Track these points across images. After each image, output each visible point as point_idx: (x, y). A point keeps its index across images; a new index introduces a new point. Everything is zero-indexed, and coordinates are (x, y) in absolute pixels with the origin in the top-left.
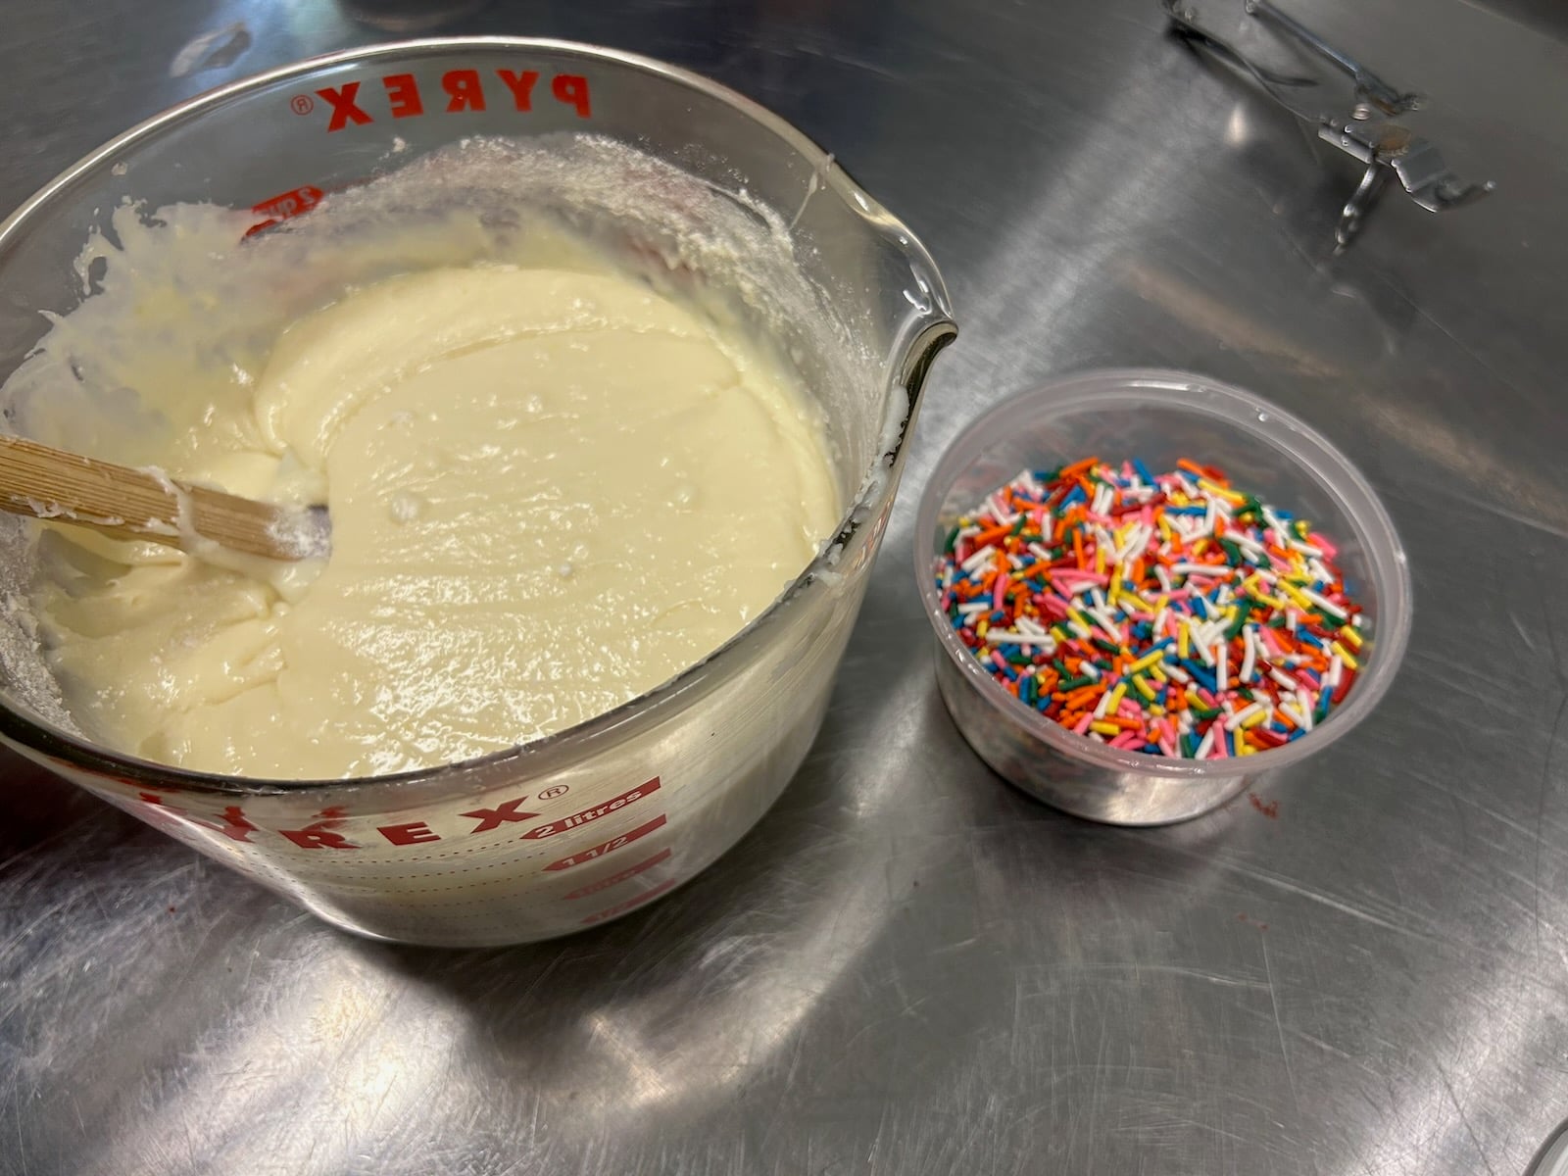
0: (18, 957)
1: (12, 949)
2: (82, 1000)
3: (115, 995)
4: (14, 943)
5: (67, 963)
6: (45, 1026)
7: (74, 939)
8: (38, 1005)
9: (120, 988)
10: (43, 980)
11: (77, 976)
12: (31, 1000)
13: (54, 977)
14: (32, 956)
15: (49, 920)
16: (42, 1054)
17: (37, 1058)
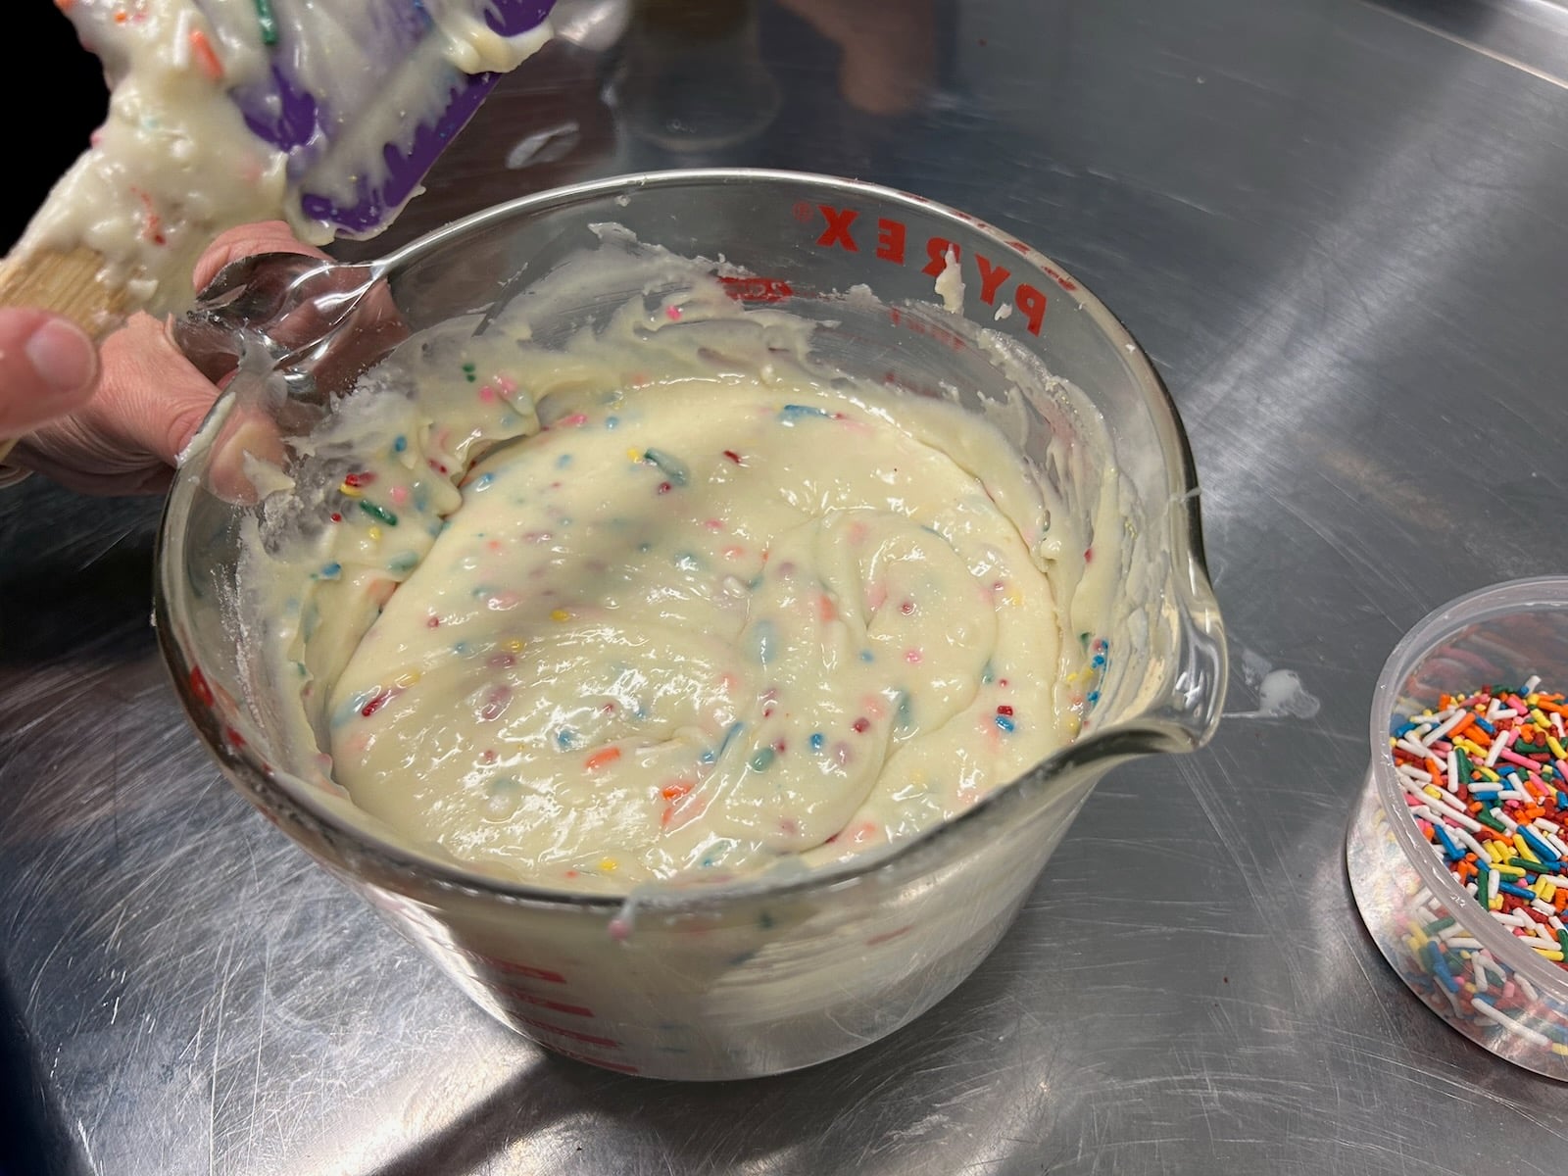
0: (334, 948)
1: (329, 939)
2: (391, 996)
3: (422, 994)
4: (330, 934)
5: (380, 958)
6: (356, 1017)
7: (387, 936)
8: (350, 995)
9: (428, 987)
10: (356, 971)
11: (388, 972)
12: (344, 990)
13: (367, 971)
14: (348, 948)
15: (365, 915)
16: (350, 1044)
17: (345, 1046)
